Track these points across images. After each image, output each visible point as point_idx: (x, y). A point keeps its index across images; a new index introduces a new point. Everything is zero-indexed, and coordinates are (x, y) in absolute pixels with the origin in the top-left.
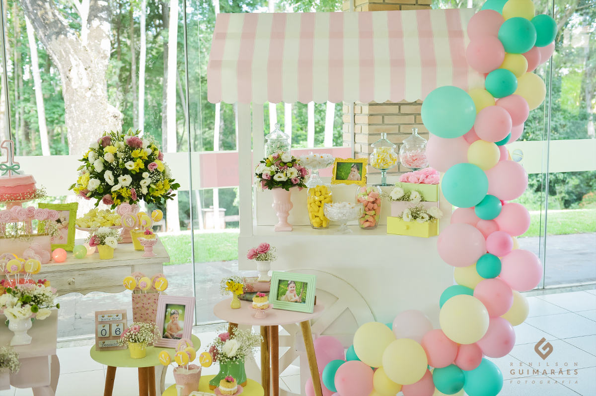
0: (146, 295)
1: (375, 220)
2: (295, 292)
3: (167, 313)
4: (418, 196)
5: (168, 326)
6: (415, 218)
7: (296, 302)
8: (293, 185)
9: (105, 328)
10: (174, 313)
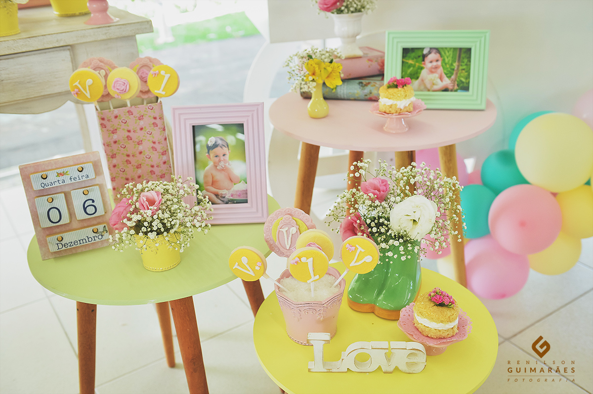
0: (133, 109)
2: (441, 70)
3: (198, 147)
5: (205, 177)
7: (446, 90)
9: (54, 204)
10: (215, 146)
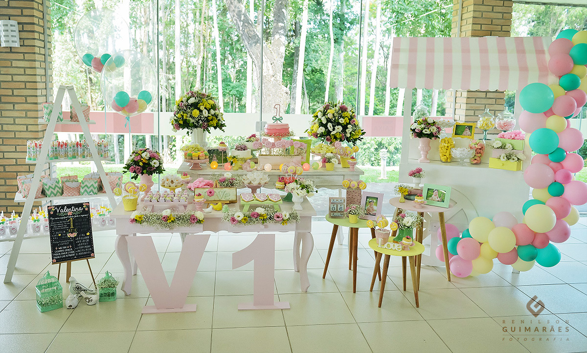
0: (355, 191)
1: (480, 160)
2: (438, 196)
3: (367, 201)
4: (511, 146)
5: (368, 208)
6: (509, 159)
7: (438, 201)
8: (433, 136)
9: (334, 206)
10: (371, 202)
